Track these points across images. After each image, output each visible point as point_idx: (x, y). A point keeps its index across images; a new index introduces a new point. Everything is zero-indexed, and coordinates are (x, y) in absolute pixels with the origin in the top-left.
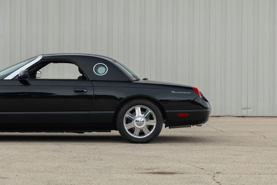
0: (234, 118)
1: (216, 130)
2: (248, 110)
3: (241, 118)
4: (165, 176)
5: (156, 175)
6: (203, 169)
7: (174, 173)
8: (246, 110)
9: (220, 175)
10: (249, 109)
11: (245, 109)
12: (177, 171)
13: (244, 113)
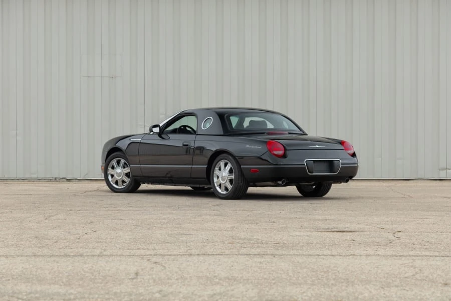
0: (429, 182)
1: (403, 196)
2: (448, 171)
3: (438, 182)
4: (344, 233)
5: (335, 233)
6: (383, 229)
7: (353, 232)
8: (445, 171)
9: (400, 233)
10: (449, 169)
11: (443, 169)
12: (357, 229)
13: (443, 175)
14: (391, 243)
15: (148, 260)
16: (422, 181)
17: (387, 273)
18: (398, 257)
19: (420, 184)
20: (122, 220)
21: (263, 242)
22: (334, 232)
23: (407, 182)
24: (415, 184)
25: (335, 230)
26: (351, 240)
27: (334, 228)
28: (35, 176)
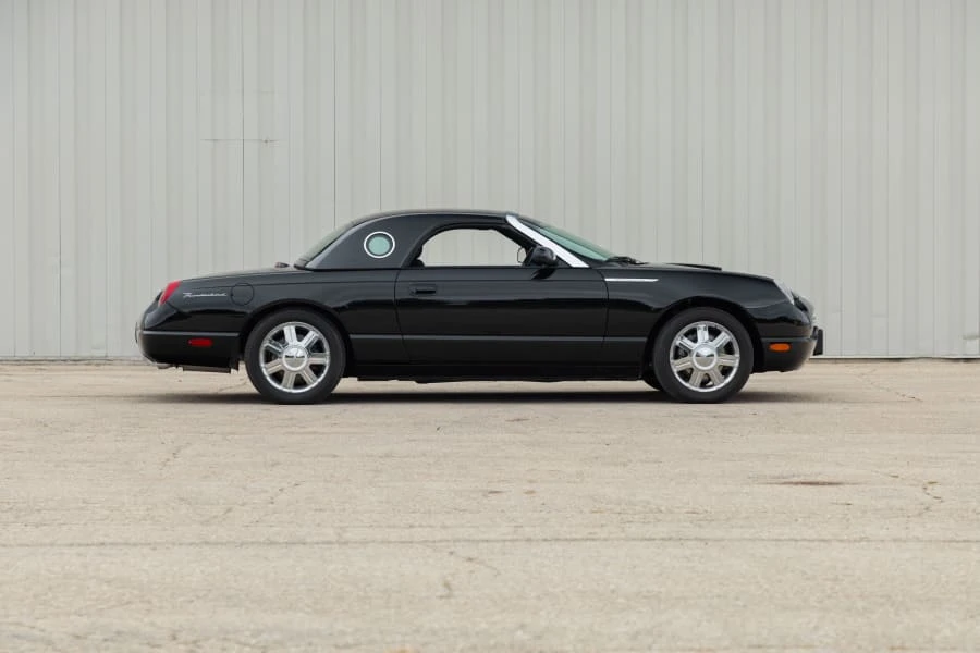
14: (927, 509)
15: (451, 553)
16: (929, 363)
17: (963, 583)
18: (961, 545)
19: (929, 368)
20: (335, 456)
21: (663, 509)
22: (797, 484)
23: (895, 364)
24: (916, 370)
25: (795, 479)
26: (842, 504)
27: (794, 476)
28: (100, 353)
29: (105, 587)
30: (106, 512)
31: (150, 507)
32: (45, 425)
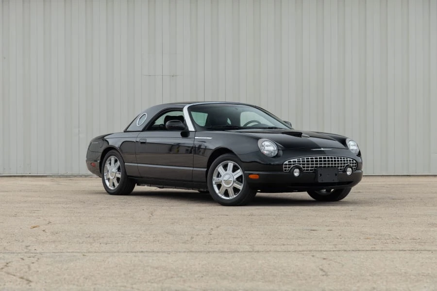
29: (156, 270)
30: (135, 238)
31: (154, 236)
32: (84, 203)
